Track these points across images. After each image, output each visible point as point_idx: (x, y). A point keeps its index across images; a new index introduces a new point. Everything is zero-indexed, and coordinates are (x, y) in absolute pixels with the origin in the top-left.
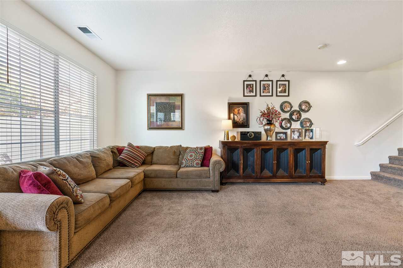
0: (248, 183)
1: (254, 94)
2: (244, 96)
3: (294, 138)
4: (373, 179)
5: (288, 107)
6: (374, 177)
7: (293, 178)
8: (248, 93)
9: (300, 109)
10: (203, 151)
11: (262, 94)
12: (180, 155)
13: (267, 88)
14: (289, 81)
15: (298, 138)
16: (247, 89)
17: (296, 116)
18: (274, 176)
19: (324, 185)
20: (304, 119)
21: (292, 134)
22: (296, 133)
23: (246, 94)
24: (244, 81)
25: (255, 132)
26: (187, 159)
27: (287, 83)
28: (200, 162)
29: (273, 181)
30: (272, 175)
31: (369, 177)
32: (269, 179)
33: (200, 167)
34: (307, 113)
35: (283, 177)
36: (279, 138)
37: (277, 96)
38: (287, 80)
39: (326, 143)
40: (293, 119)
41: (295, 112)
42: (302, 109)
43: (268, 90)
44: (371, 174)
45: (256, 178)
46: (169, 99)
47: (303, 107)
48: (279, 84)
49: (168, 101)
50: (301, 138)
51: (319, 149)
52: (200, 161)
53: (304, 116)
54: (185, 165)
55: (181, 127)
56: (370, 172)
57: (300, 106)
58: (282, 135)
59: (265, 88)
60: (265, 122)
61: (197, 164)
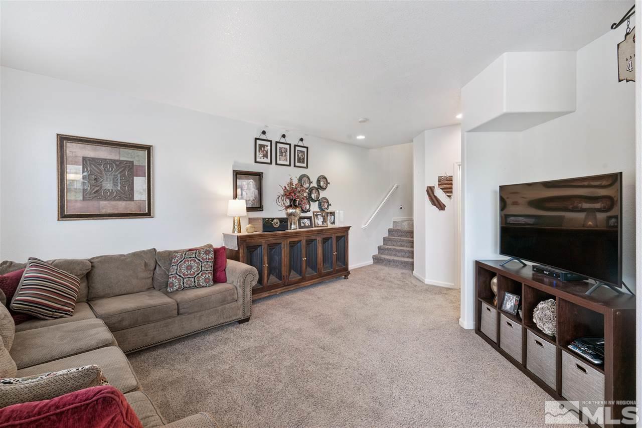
0: (275, 295)
1: (268, 161)
2: (256, 162)
3: (318, 224)
4: (375, 263)
5: (307, 182)
6: (376, 261)
7: (323, 276)
8: (261, 158)
9: (318, 185)
10: (212, 255)
11: (279, 162)
12: (155, 268)
13: (284, 153)
14: (307, 148)
15: (323, 224)
16: (259, 151)
17: (315, 194)
18: (303, 279)
19: (348, 278)
20: (322, 199)
21: (316, 219)
22: (319, 217)
23: (258, 160)
24: (256, 139)
25: (281, 218)
26: (181, 275)
27: (305, 150)
28: (211, 277)
29: (302, 286)
30: (301, 277)
31: (371, 262)
32: (299, 283)
33: (212, 285)
34: (325, 191)
35: (312, 279)
36: (303, 225)
37: (295, 166)
38: (305, 146)
39: (348, 228)
40: (312, 199)
41: (313, 189)
42: (320, 186)
43: (285, 156)
44: (373, 259)
45: (283, 286)
46: (120, 153)
47: (322, 184)
48: (298, 151)
49: (117, 158)
50: (325, 223)
51: (342, 236)
52: (211, 274)
53: (323, 194)
54: (180, 288)
55: (147, 212)
56: (372, 256)
57: (318, 181)
58: (306, 220)
59: (281, 153)
60: (288, 203)
61: (206, 280)
